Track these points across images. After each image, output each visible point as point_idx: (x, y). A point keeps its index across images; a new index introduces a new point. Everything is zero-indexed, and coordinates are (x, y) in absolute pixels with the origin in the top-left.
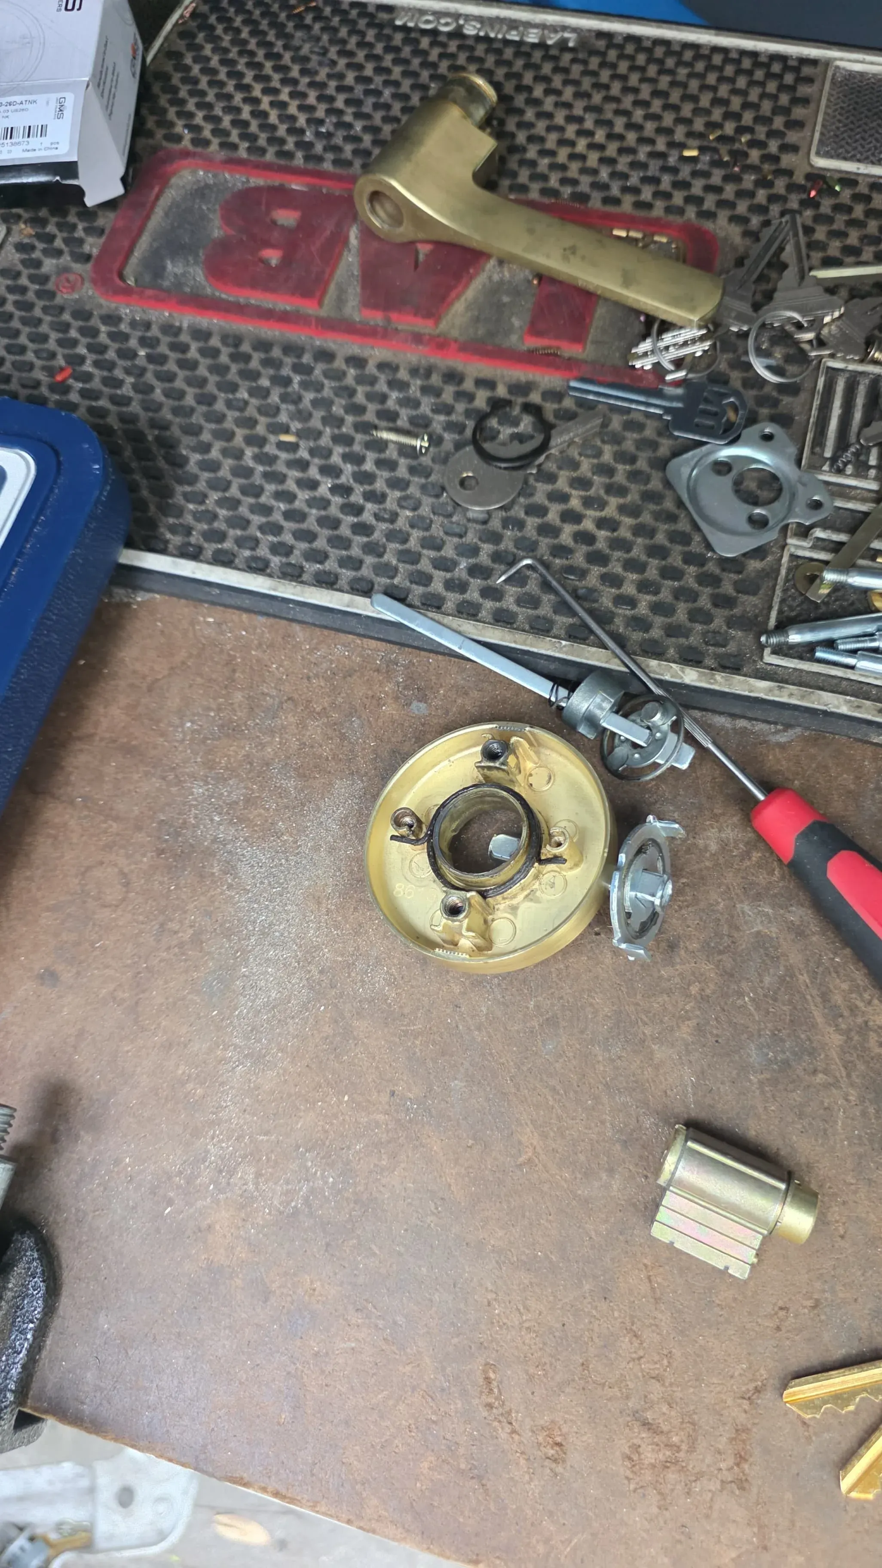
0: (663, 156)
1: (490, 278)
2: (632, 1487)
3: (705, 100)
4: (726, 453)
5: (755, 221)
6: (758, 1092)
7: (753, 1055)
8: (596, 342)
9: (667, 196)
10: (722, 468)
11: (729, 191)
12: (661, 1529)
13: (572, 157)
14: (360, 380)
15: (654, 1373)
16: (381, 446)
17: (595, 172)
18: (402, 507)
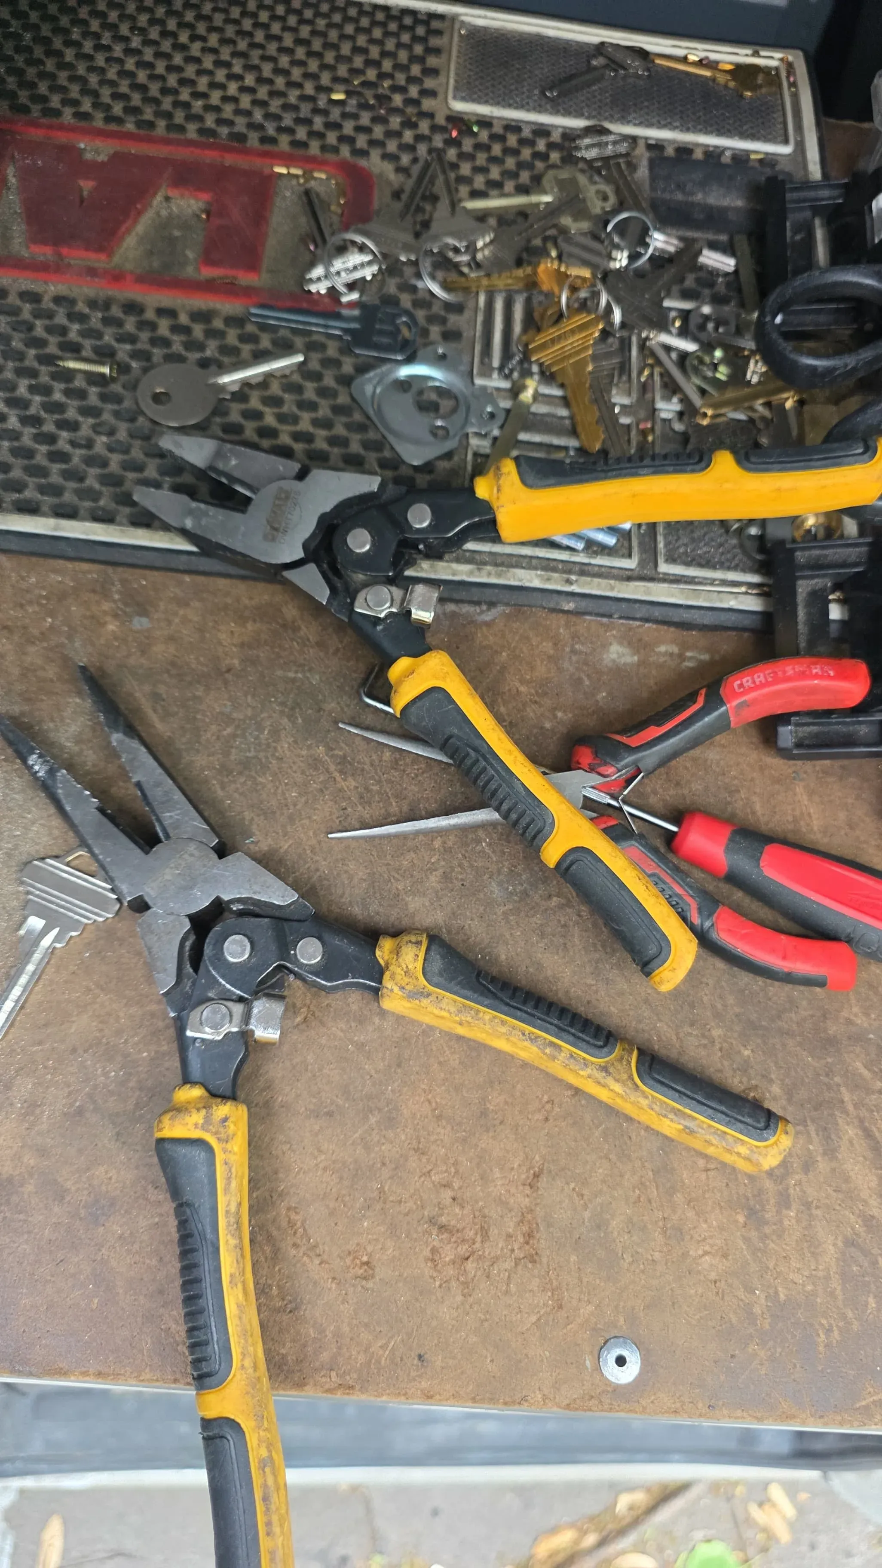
0: (312, 99)
1: (158, 214)
2: (438, 1283)
3: (346, 49)
4: (405, 371)
5: (405, 159)
6: (503, 922)
7: (495, 890)
8: (270, 271)
9: (321, 136)
10: (405, 385)
11: (378, 132)
12: (468, 1314)
13: (225, 99)
14: (37, 315)
15: (444, 1182)
16: (68, 375)
17: (249, 113)
18: (98, 433)
